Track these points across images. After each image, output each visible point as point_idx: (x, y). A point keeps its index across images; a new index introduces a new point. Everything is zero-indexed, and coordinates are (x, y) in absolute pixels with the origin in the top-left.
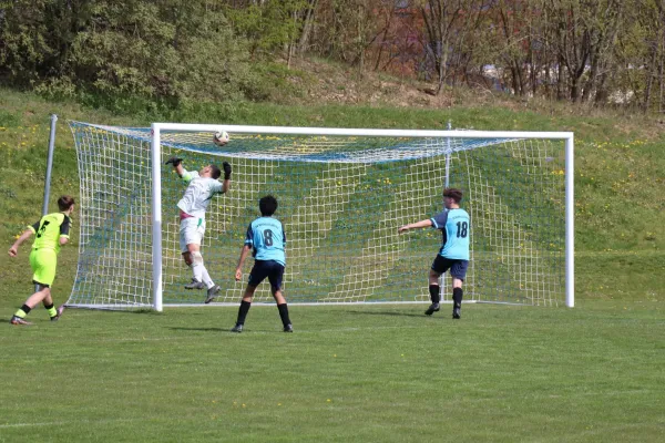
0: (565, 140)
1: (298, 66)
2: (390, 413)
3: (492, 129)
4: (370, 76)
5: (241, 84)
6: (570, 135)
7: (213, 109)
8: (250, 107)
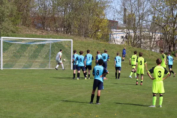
0: (71, 41)
1: (20, 27)
2: (52, 89)
3: (54, 39)
4: (32, 29)
5: (11, 30)
6: (72, 40)
7: (6, 34)
8: (13, 34)
